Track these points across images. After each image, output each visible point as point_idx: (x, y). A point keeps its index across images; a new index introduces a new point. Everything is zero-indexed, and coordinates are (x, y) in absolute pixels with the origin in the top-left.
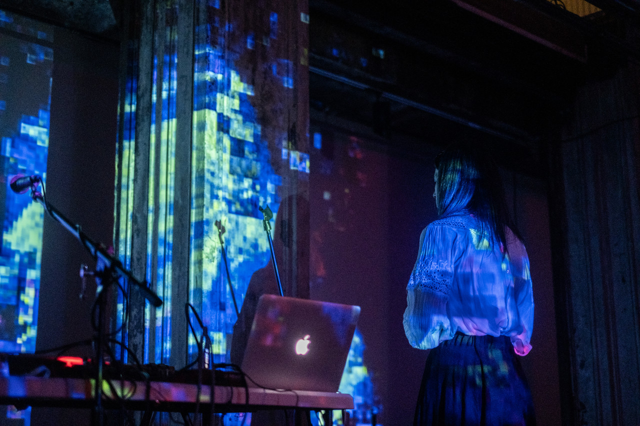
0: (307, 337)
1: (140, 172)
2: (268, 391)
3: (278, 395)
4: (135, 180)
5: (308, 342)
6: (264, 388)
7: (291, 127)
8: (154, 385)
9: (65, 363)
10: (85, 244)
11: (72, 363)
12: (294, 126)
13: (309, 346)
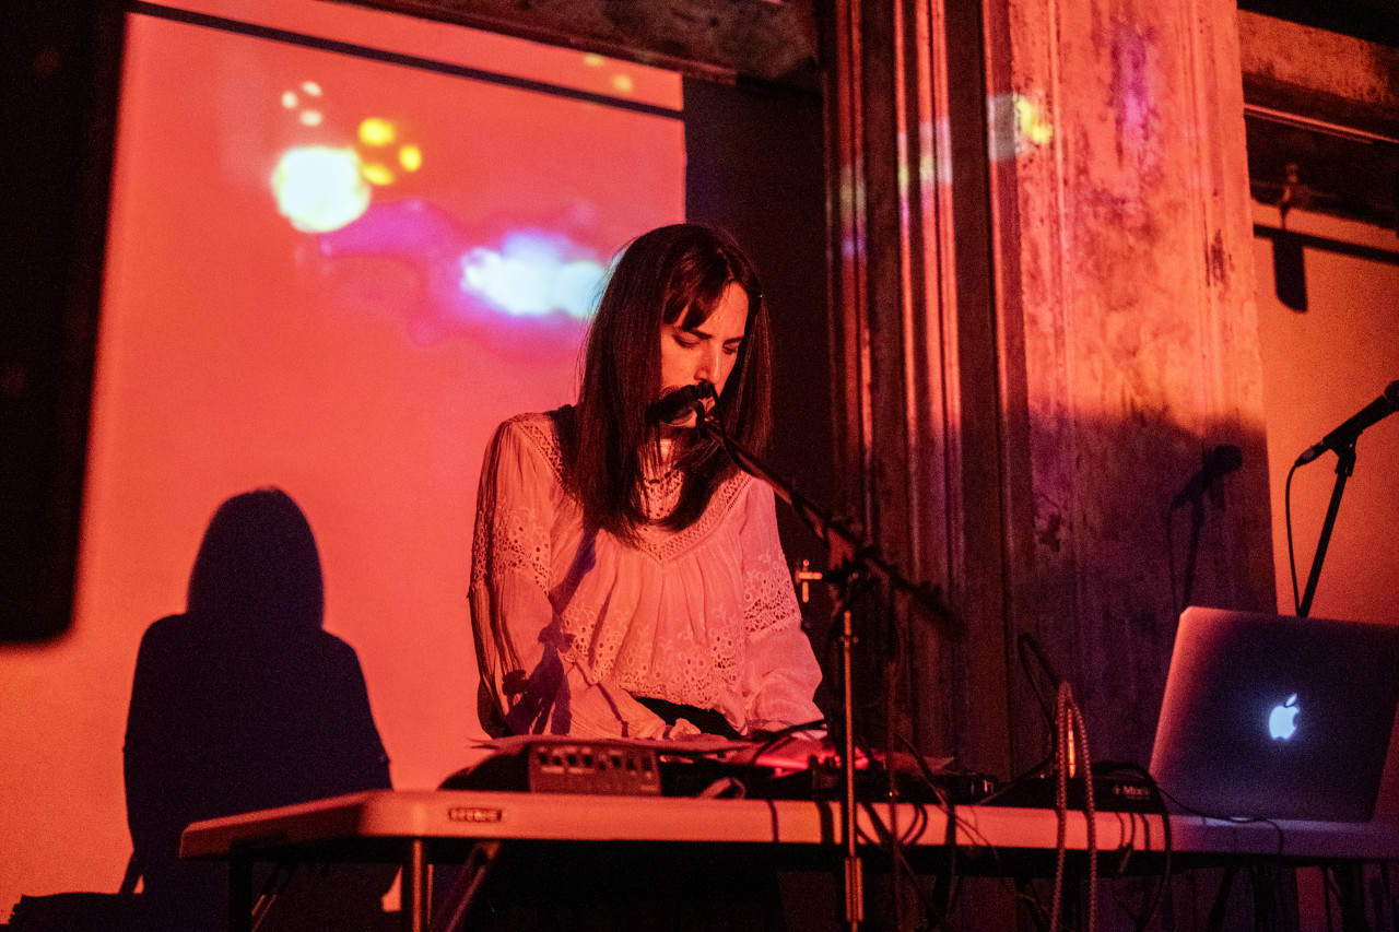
0: (1292, 699)
1: (885, 366)
2: (1212, 822)
3: (1234, 831)
4: (873, 387)
5: (1295, 711)
6: (1204, 815)
7: (1211, 241)
8: (962, 812)
9: (771, 770)
10: (802, 513)
11: (784, 769)
12: (1218, 239)
13: (1296, 720)
